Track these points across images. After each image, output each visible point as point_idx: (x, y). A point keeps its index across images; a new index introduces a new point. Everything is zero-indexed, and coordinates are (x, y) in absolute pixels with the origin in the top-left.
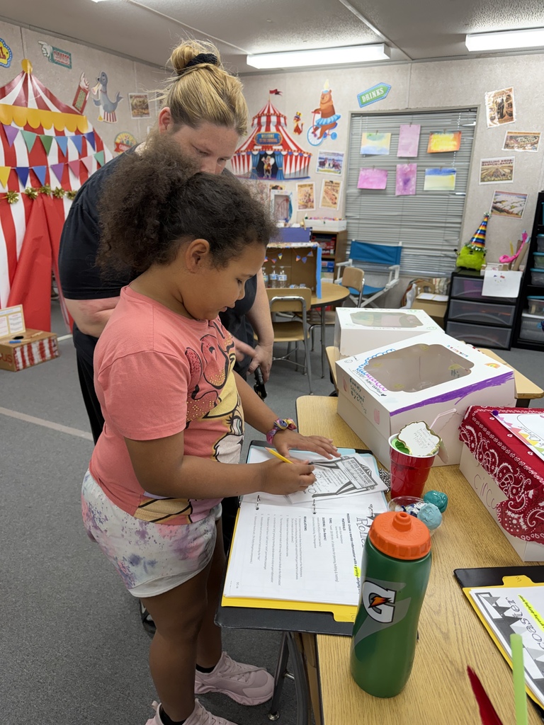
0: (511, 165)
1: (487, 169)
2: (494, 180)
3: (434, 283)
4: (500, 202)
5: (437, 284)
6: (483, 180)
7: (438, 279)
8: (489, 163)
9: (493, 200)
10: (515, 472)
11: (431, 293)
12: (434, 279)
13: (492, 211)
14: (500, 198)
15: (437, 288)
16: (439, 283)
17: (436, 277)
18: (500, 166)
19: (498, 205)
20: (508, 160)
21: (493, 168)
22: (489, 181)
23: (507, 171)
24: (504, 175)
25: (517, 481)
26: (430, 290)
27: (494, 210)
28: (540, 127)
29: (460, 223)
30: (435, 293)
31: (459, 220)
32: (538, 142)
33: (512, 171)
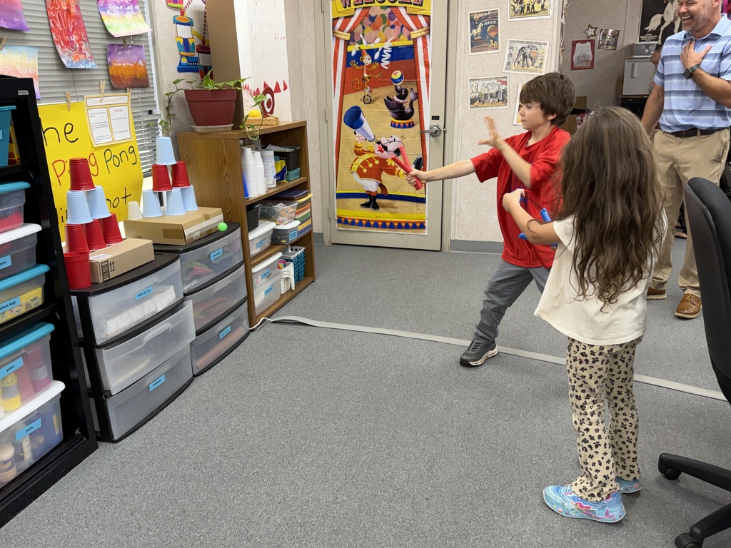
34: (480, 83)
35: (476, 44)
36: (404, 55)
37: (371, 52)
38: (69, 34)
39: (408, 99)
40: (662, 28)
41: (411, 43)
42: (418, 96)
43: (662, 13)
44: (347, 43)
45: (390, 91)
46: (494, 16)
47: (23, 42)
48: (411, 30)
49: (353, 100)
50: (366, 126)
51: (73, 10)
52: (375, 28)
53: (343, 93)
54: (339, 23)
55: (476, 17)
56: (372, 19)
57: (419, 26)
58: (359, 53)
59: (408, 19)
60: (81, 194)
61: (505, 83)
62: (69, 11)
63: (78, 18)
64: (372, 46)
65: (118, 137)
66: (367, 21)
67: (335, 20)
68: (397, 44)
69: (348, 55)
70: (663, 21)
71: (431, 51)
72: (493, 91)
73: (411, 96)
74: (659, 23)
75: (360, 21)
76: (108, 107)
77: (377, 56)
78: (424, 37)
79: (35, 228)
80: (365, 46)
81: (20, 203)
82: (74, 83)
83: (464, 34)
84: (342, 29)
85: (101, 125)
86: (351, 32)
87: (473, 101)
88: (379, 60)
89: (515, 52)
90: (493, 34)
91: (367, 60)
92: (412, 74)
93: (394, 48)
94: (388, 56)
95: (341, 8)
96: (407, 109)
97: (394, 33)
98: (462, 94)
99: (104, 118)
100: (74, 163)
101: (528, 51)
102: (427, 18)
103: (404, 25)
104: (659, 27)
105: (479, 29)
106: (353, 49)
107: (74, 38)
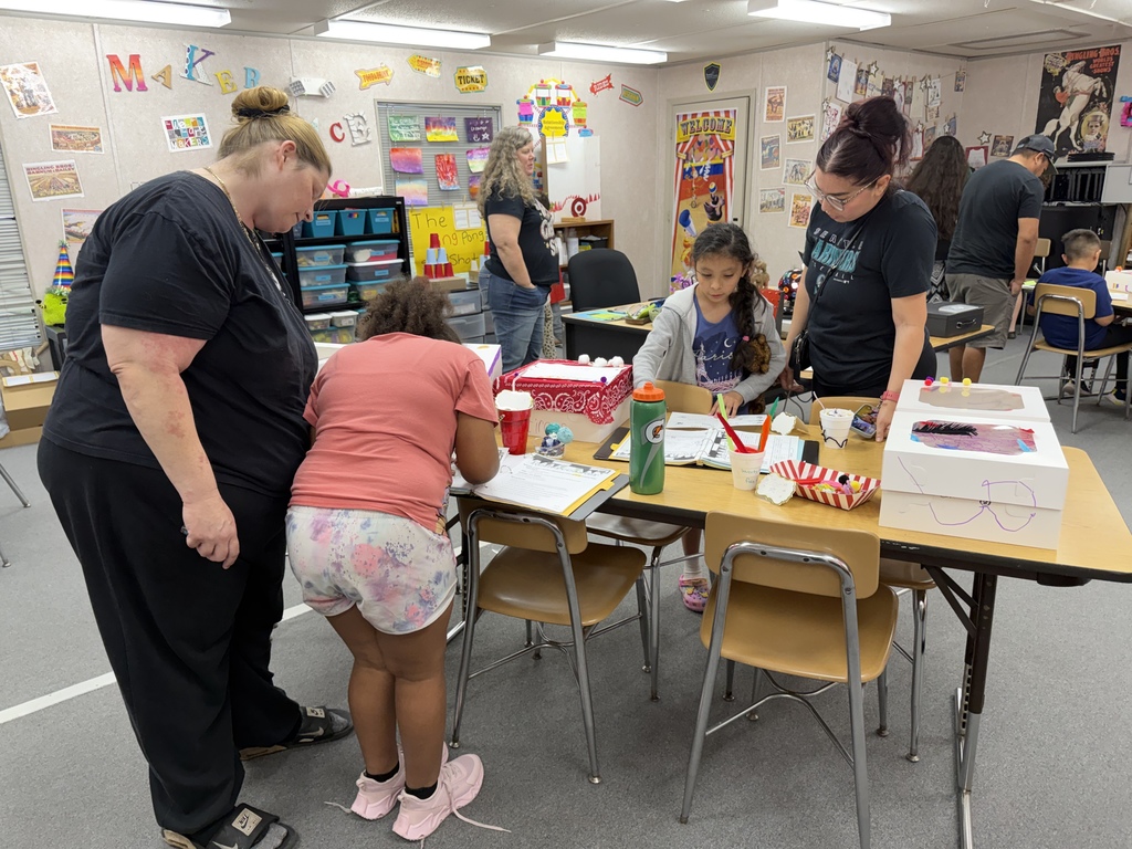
0: (72, 171)
1: (39, 179)
2: (54, 194)
3: (14, 359)
4: (76, 225)
5: (20, 359)
6: (37, 195)
7: (18, 352)
8: (38, 170)
9: (63, 223)
10: (572, 394)
11: (15, 374)
12: (11, 353)
13: (67, 238)
14: (73, 219)
15: (22, 364)
16: (23, 357)
17: (13, 350)
18: (57, 174)
19: (73, 229)
20: (66, 166)
21: (47, 177)
22: (47, 195)
23: (70, 180)
24: (68, 186)
25: (577, 398)
26: (11, 371)
27: (70, 237)
28: (95, 120)
29: (23, 261)
30: (22, 373)
31: (20, 258)
32: (99, 139)
33: (77, 180)
34: (767, 193)
35: (766, 162)
36: (717, 169)
37: (698, 168)
38: (446, 172)
39: (718, 205)
40: (1058, 134)
41: (722, 161)
42: (725, 202)
43: (1058, 118)
44: (684, 162)
45: (707, 198)
46: (777, 141)
47: (421, 178)
48: (722, 151)
49: (685, 205)
50: (692, 225)
51: (451, 161)
52: (701, 150)
53: (680, 199)
54: (681, 146)
55: (766, 141)
56: (700, 144)
57: (728, 149)
58: (691, 169)
59: (721, 143)
60: (435, 250)
61: (783, 193)
62: (448, 161)
63: (453, 164)
64: (698, 164)
65: (472, 226)
66: (696, 145)
67: (678, 144)
68: (714, 162)
69: (684, 170)
70: (1059, 126)
71: (735, 169)
72: (775, 199)
73: (720, 202)
74: (1055, 128)
75: (692, 145)
76: (467, 209)
77: (701, 171)
78: (730, 157)
79: (401, 261)
80: (694, 164)
81: (396, 249)
82: (448, 197)
83: (758, 153)
84: (681, 151)
85: (463, 219)
86: (687, 153)
87: (762, 207)
88: (702, 175)
89: (790, 169)
90: (776, 154)
91: (695, 174)
92: (721, 186)
93: (711, 165)
94: (707, 171)
95: (682, 136)
96: (718, 213)
97: (711, 153)
98: (756, 200)
99: (465, 215)
100: (432, 235)
101: (799, 168)
102: (733, 142)
103: (719, 148)
104: (1054, 133)
105: (767, 151)
106: (687, 166)
107: (449, 174)
